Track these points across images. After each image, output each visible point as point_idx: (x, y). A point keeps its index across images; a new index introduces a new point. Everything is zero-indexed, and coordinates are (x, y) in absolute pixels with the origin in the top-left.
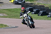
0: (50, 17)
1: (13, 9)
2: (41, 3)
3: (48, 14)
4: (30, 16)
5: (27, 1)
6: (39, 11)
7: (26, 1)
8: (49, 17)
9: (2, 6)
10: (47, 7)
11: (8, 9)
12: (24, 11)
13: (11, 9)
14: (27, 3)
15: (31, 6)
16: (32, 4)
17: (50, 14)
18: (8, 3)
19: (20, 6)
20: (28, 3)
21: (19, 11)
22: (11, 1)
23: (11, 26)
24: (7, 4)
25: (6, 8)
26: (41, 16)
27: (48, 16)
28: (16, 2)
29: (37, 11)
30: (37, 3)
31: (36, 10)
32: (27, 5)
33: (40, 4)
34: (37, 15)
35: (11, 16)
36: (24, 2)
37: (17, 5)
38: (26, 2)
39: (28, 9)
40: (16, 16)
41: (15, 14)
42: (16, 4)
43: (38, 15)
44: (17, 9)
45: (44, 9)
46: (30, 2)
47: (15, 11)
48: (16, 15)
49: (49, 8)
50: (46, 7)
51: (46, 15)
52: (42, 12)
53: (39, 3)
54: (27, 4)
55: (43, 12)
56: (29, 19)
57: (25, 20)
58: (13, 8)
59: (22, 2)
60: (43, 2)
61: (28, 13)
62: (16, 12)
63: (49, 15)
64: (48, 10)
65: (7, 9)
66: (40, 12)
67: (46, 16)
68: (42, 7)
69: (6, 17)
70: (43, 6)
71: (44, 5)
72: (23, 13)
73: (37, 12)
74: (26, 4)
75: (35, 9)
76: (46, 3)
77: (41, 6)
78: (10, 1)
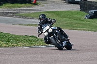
1: (65, 12)
9: (43, 6)
13: (61, 12)
19: (78, 6)
25: (52, 10)
32: (90, 5)
35: (61, 24)
38: (88, 0)
39: (92, 12)
40: (69, 24)
41: (68, 22)
42: (70, 3)
44: (71, 12)
46: (95, 0)
47: (68, 16)
54: (90, 3)
58: (64, 10)
62: (70, 18)
65: (53, 12)
74: (88, 3)
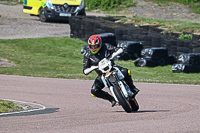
0: (181, 71)
1: (40, 40)
2: (148, 15)
3: (173, 61)
4: (121, 68)
5: (92, 8)
6: (141, 48)
7: (89, 10)
8: (178, 71)
10: (173, 34)
11: (19, 40)
12: (98, 50)
13: (31, 41)
14: (94, 18)
15: (107, 30)
16: (112, 19)
17: (181, 59)
18: (18, 17)
19: (67, 28)
20: (97, 15)
21: (63, 48)
22: (30, 8)
23: (29, 108)
24: (16, 19)
25: (12, 38)
26: (147, 69)
27: (173, 68)
28: (49, 11)
29: (131, 46)
30: (131, 16)
31: (129, 43)
32: (92, 24)
33: (144, 20)
34: (131, 63)
35: (31, 66)
36: (82, 12)
37: (54, 24)
38: (88, 14)
41: (47, 61)
42: (49, 20)
43: (137, 64)
44: (52, 40)
45: (159, 42)
46: (103, 14)
47: (47, 50)
48: (51, 65)
49: (177, 35)
50: (167, 34)
51: (166, 64)
52: (150, 52)
53: (140, 16)
54: (92, 21)
55: (155, 52)
56: (118, 78)
57: (105, 83)
58: (37, 36)
59: (73, 15)
60: (154, 12)
61: (114, 55)
62: (50, 53)
63: (180, 62)
64: (174, 43)
65: (14, 41)
66: (143, 53)
67: (165, 67)
68: (151, 34)
69: (11, 73)
70: (155, 29)
71: (158, 23)
72: (96, 55)
73: (132, 53)
74: (87, 20)
75: (126, 40)
76: (167, 17)
77: (147, 27)
78: (26, 7)
